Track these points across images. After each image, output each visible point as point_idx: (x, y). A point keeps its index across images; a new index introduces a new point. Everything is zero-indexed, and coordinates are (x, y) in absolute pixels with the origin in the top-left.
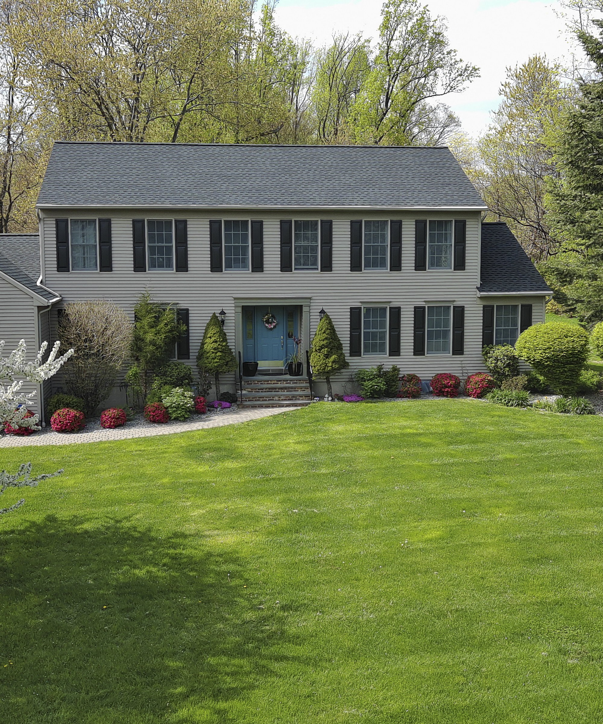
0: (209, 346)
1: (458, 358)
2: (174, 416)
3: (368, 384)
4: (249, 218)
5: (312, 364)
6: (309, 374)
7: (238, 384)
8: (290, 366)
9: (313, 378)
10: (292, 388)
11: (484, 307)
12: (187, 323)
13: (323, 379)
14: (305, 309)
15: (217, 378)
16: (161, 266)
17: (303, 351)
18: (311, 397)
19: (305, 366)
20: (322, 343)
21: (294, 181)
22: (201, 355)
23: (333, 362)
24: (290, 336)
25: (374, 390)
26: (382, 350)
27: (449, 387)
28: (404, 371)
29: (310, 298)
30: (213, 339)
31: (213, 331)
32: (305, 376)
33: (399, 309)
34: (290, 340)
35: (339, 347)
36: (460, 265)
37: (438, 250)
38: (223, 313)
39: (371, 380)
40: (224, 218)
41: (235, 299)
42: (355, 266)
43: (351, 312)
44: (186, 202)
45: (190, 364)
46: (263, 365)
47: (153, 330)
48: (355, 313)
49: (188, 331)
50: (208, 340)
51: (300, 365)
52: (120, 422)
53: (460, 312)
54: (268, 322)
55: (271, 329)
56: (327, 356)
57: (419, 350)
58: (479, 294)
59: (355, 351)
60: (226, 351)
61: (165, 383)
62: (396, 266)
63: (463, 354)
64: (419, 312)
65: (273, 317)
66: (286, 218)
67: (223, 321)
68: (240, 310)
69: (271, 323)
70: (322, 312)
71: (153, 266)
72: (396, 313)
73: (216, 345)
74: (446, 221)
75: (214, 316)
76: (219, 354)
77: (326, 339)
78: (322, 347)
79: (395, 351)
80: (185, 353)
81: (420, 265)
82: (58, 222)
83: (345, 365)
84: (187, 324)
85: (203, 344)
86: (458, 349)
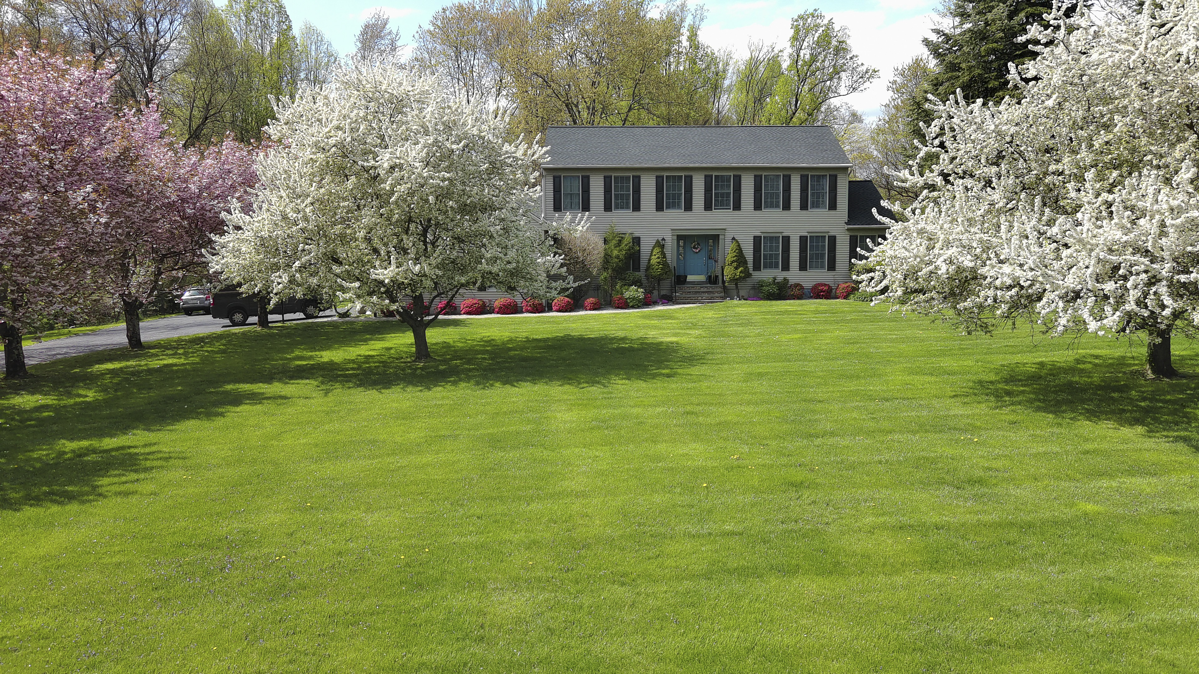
0: (654, 260)
1: (832, 273)
2: (631, 304)
3: (766, 288)
4: (683, 174)
5: (725, 274)
6: (724, 282)
7: (673, 289)
8: (710, 277)
9: (726, 284)
10: (711, 292)
11: (850, 236)
12: (639, 245)
13: (733, 286)
14: (721, 237)
15: (659, 284)
16: (622, 208)
17: (720, 266)
18: (724, 298)
19: (720, 277)
20: (733, 259)
21: (715, 149)
22: (649, 267)
23: (740, 272)
24: (710, 258)
25: (769, 293)
26: (777, 267)
27: (824, 292)
28: (792, 282)
29: (725, 229)
30: (657, 256)
31: (657, 250)
32: (720, 284)
33: (789, 237)
34: (710, 261)
35: (745, 262)
36: (833, 206)
37: (818, 196)
38: (663, 239)
39: (767, 286)
40: (665, 174)
41: (672, 230)
42: (758, 206)
43: (754, 239)
44: (640, 163)
45: (641, 274)
46: (690, 278)
47: (618, 248)
48: (757, 240)
49: (639, 250)
50: (653, 257)
51: (717, 277)
52: (596, 306)
53: (833, 240)
54: (694, 248)
55: (697, 253)
56: (736, 268)
57: (803, 267)
58: (847, 227)
59: (757, 267)
60: (665, 264)
61: (625, 285)
62: (787, 206)
63: (835, 270)
64: (803, 240)
65: (698, 244)
66: (707, 173)
67: (664, 245)
68: (675, 237)
69: (697, 248)
70: (734, 239)
71: (617, 208)
72: (787, 240)
73: (659, 260)
74: (823, 175)
75: (658, 241)
76: (661, 266)
77: (736, 256)
78: (733, 262)
79: (786, 267)
80: (637, 268)
81: (804, 206)
82: (555, 178)
83: (749, 275)
84: (639, 247)
85: (650, 260)
86: (832, 267)
